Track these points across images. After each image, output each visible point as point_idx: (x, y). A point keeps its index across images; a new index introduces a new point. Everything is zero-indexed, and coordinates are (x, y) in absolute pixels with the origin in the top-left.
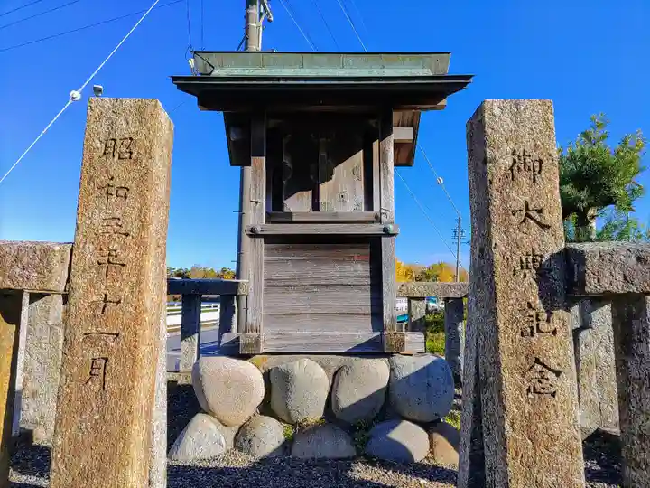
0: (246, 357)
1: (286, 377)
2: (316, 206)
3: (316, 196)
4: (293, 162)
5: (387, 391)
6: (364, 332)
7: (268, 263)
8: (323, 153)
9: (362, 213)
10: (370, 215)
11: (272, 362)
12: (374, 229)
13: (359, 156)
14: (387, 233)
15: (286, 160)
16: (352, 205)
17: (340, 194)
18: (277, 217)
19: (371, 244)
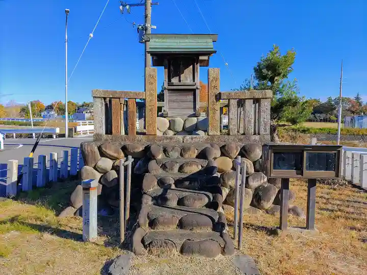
0: (165, 117)
1: (174, 121)
2: (180, 81)
3: (180, 78)
4: (174, 69)
5: (196, 124)
6: (192, 112)
7: (169, 96)
8: (181, 66)
9: (192, 83)
10: (194, 83)
11: (170, 119)
12: (194, 87)
13: (191, 66)
14: (197, 89)
15: (172, 68)
16: (189, 81)
17: (186, 77)
18: (170, 84)
19: (194, 91)
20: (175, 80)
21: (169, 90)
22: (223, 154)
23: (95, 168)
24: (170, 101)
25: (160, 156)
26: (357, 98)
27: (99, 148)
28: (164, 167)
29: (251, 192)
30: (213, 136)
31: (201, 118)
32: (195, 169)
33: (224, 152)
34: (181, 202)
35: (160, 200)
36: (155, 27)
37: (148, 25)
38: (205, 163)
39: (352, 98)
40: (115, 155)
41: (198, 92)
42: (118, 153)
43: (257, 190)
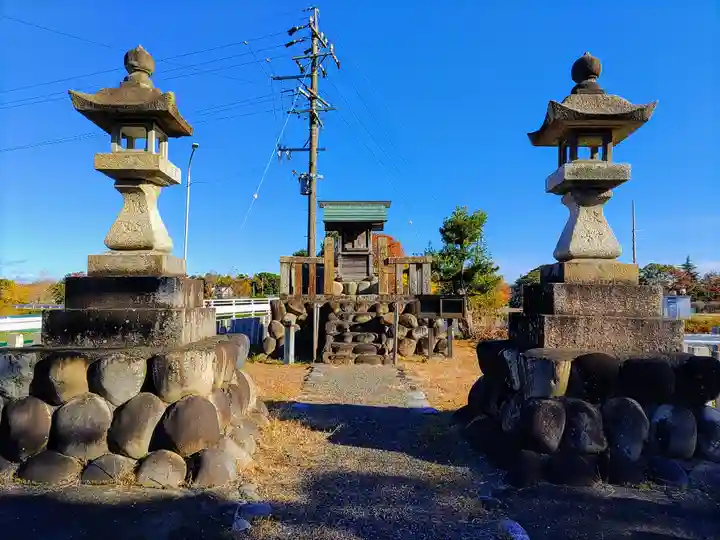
1: (348, 285)
2: (353, 247)
3: (353, 244)
4: (347, 235)
5: (369, 287)
7: (342, 261)
9: (365, 248)
10: (367, 249)
11: (344, 283)
12: (367, 253)
13: (365, 233)
14: (370, 254)
16: (362, 246)
17: (360, 243)
18: (344, 250)
19: (367, 256)
20: (348, 246)
21: (343, 255)
22: (390, 311)
23: (282, 322)
24: (343, 266)
25: (338, 310)
26: (688, 266)
27: (286, 305)
28: (341, 318)
29: (415, 343)
30: (382, 296)
31: (374, 282)
32: (366, 319)
33: (392, 308)
34: (355, 340)
35: (340, 338)
36: (322, 177)
37: (313, 175)
38: (374, 315)
39: (678, 265)
40: (299, 311)
41: (371, 257)
42: (302, 309)
43: (420, 341)
